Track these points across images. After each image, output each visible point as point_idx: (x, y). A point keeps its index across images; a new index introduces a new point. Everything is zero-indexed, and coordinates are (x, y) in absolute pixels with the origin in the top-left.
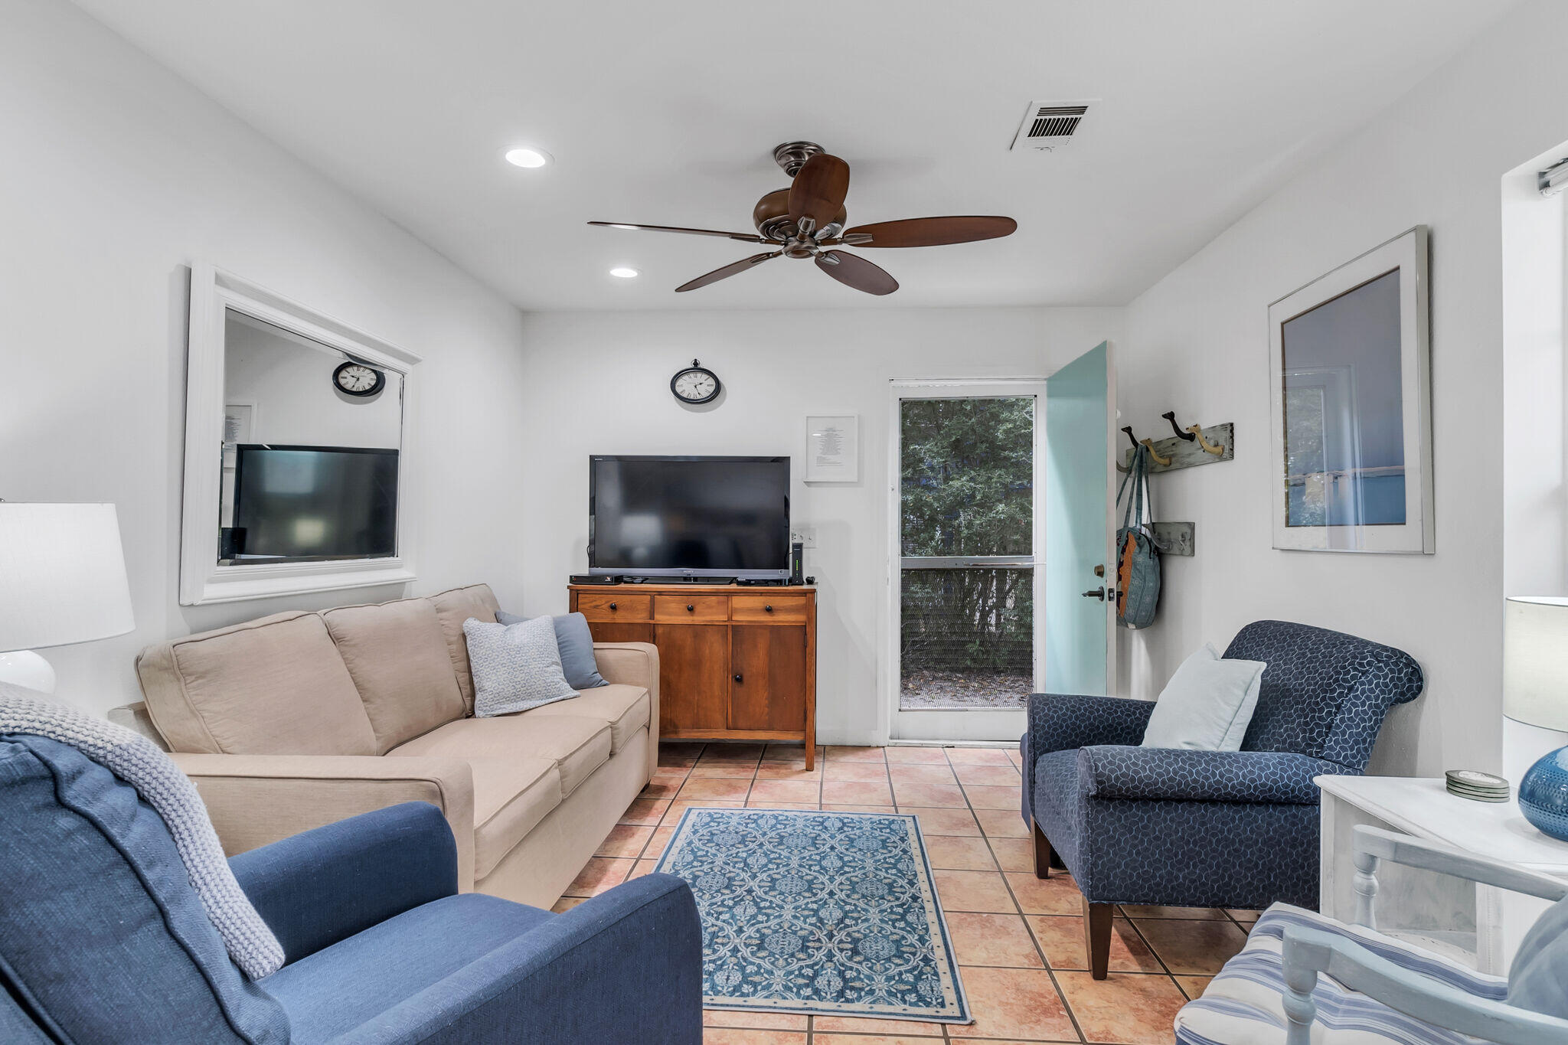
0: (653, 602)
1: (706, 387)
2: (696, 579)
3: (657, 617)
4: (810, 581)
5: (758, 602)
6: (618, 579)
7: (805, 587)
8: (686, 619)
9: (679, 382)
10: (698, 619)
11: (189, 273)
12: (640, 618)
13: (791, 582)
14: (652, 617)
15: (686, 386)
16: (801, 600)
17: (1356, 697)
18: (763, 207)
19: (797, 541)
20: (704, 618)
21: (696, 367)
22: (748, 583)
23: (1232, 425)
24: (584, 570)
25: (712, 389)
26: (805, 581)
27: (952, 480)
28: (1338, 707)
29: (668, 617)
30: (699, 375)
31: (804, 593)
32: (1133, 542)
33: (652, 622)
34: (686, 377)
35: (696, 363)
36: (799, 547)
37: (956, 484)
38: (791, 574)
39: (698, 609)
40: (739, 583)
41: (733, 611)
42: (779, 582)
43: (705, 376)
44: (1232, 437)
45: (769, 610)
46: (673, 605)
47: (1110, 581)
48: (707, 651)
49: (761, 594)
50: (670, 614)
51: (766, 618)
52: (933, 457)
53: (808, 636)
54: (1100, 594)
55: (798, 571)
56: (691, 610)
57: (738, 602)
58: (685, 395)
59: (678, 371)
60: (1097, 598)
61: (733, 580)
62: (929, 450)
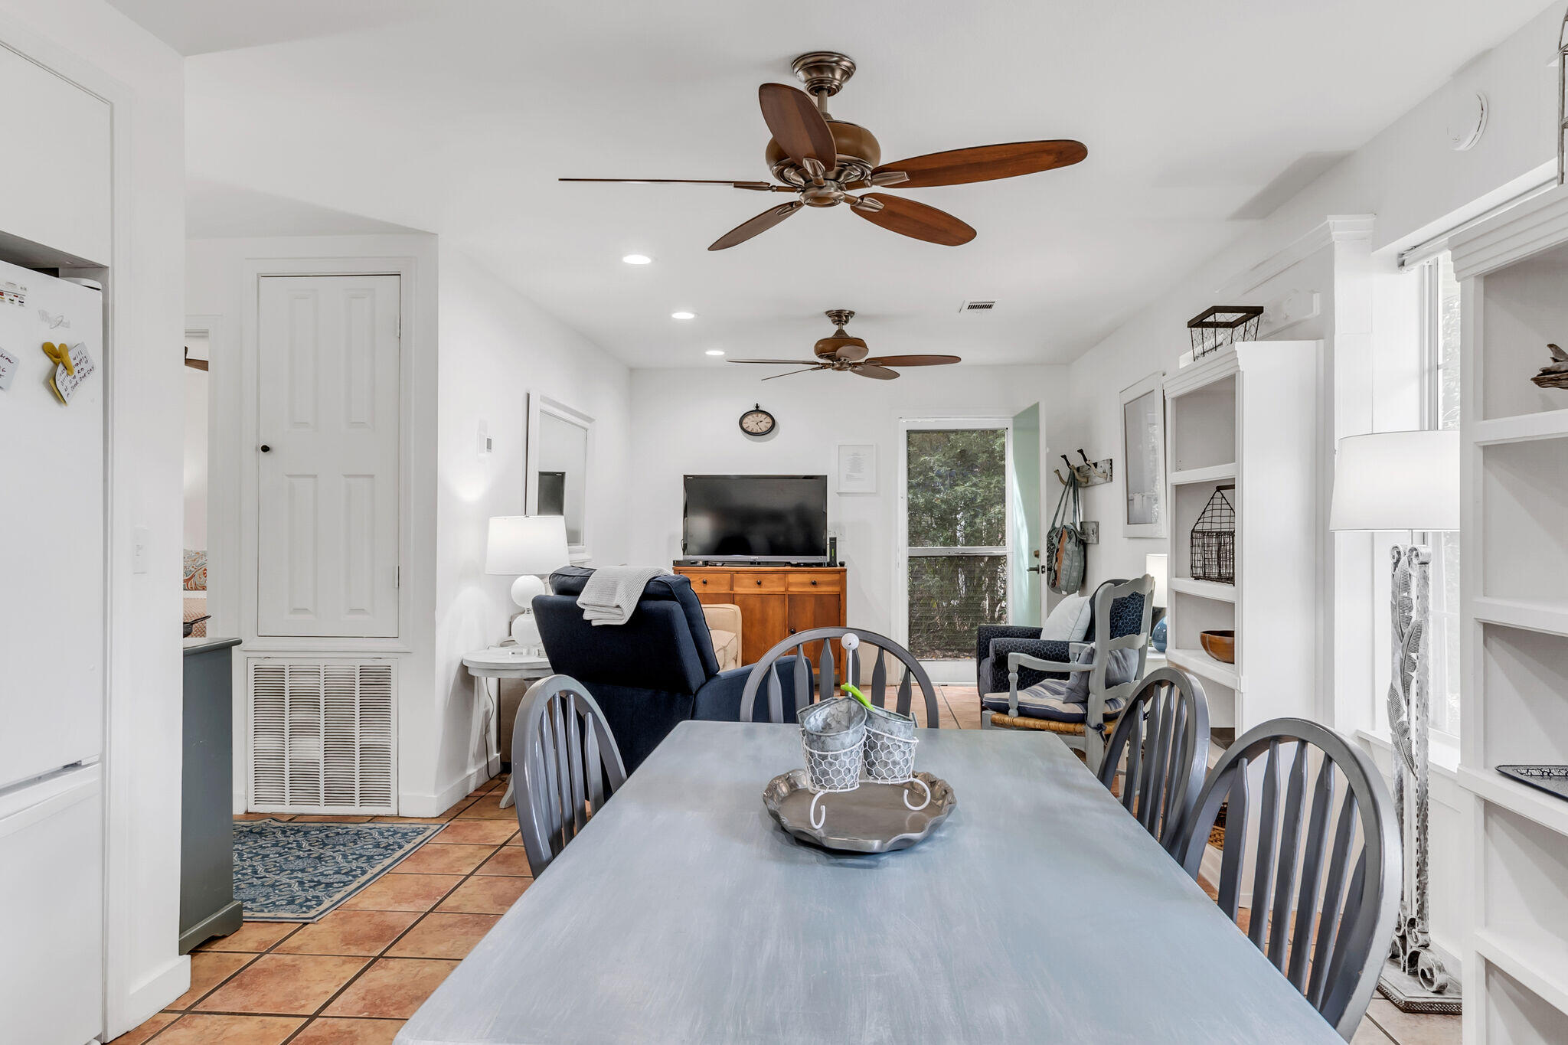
0: (732, 579)
1: (765, 424)
2: (759, 563)
3: (735, 589)
4: (842, 564)
5: (806, 578)
6: (706, 563)
7: (839, 568)
8: (757, 590)
9: (746, 420)
10: (763, 590)
11: (528, 395)
12: (724, 590)
13: (829, 565)
14: (732, 589)
15: (751, 423)
16: (836, 577)
17: (1129, 612)
18: (821, 346)
19: (833, 536)
20: (768, 590)
21: (758, 410)
22: (798, 565)
23: (1111, 460)
24: (680, 557)
25: (769, 425)
26: (838, 564)
27: (957, 485)
28: (1121, 617)
29: (742, 589)
30: (760, 415)
31: (839, 572)
32: (1065, 535)
33: (731, 592)
34: (750, 417)
35: (757, 407)
36: (834, 540)
37: (960, 489)
38: (828, 560)
39: (763, 583)
40: (792, 565)
41: (788, 585)
42: (820, 565)
43: (764, 416)
44: (1111, 468)
45: (814, 584)
46: (746, 581)
47: (1043, 561)
48: (771, 612)
49: (809, 572)
50: (745, 587)
51: (813, 589)
52: (942, 466)
53: (842, 601)
54: (1037, 570)
55: (834, 558)
56: (759, 584)
57: (792, 578)
58: (749, 430)
59: (745, 412)
60: (1036, 572)
61: (789, 564)
62: (938, 460)
